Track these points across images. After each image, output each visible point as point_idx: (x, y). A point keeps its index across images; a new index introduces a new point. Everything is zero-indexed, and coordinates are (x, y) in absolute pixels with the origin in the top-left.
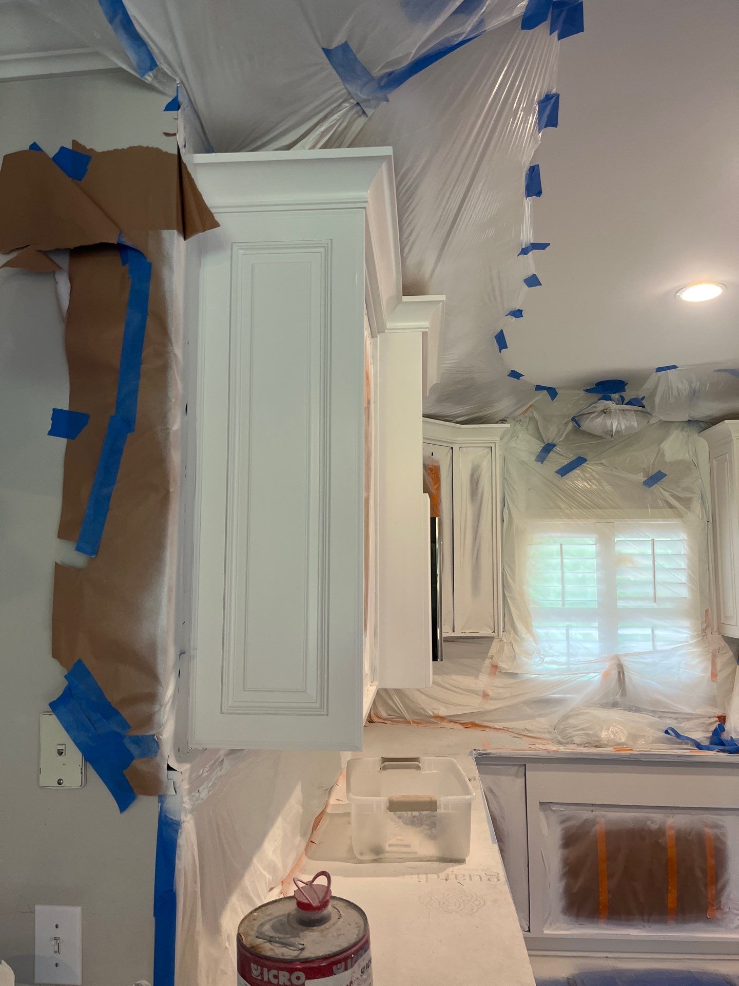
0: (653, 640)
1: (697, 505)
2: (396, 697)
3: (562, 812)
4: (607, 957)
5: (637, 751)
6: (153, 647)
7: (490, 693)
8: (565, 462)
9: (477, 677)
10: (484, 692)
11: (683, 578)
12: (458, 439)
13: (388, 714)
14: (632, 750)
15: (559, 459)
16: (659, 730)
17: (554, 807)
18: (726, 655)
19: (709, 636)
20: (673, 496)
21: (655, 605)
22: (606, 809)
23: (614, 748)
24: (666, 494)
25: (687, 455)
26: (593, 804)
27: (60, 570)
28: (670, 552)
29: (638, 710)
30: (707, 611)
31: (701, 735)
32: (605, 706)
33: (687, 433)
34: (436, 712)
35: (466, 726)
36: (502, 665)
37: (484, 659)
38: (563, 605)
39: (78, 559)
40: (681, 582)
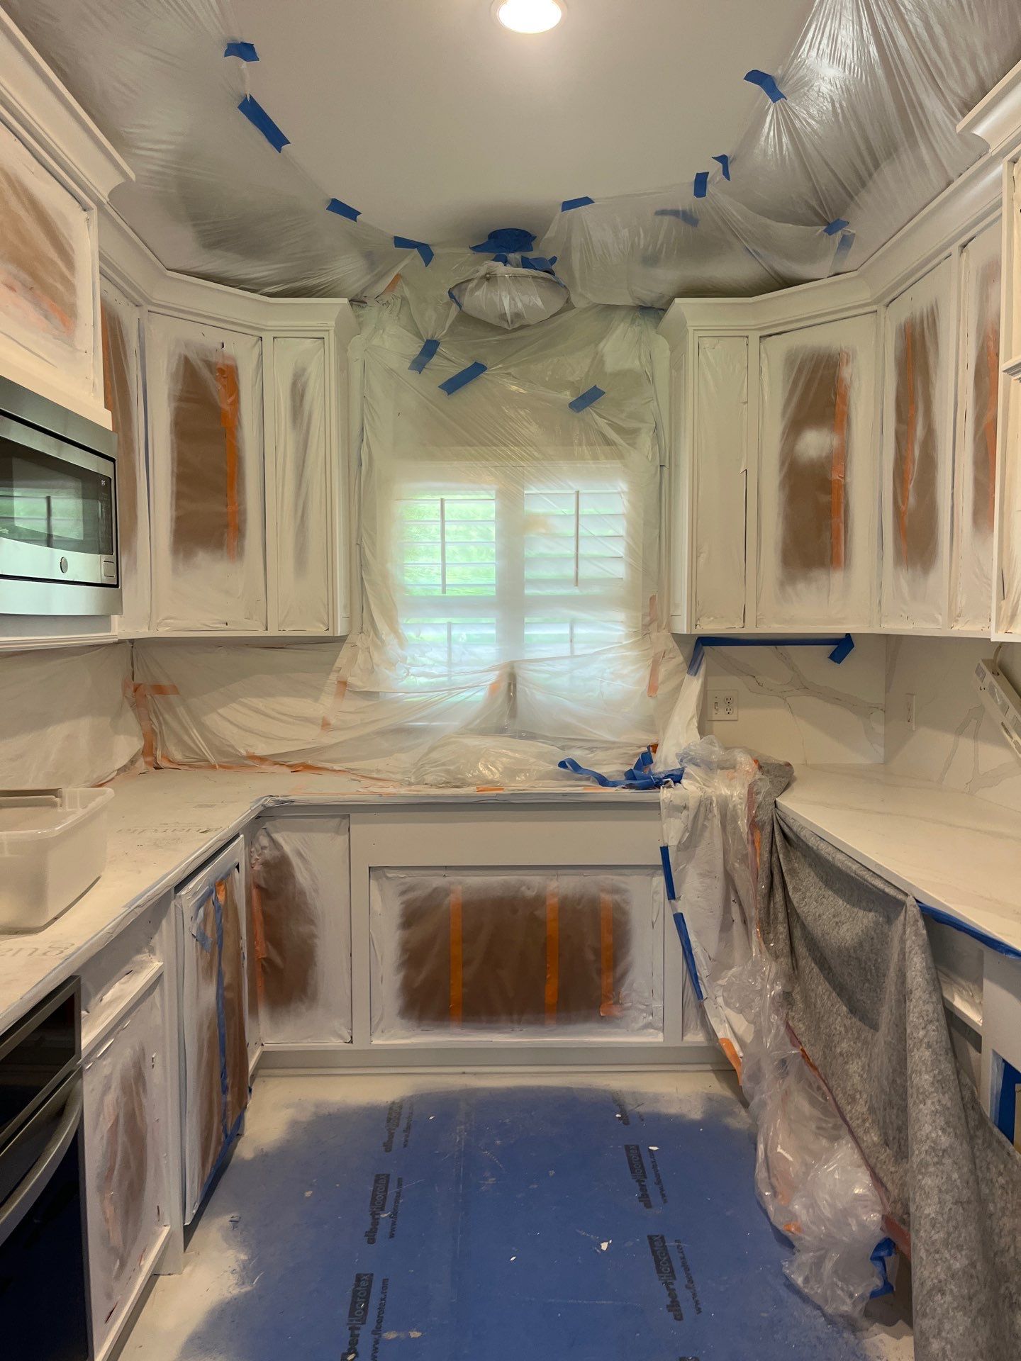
0: (571, 641)
1: (645, 440)
2: (195, 731)
3: (403, 880)
4: (464, 1073)
5: (509, 790)
7: (333, 722)
8: (454, 371)
9: (316, 699)
10: (324, 719)
11: (619, 549)
12: (270, 323)
13: (185, 755)
14: (503, 789)
15: (448, 363)
16: (551, 762)
17: (389, 873)
18: (674, 660)
19: (654, 635)
20: (613, 426)
21: (576, 591)
22: (465, 872)
23: (478, 788)
24: (602, 423)
25: (637, 362)
26: (446, 867)
28: (603, 511)
29: (532, 736)
30: (652, 599)
31: (613, 768)
32: (483, 732)
33: (639, 328)
34: (251, 750)
35: (296, 769)
36: (354, 681)
37: (329, 674)
38: (444, 591)
40: (615, 555)
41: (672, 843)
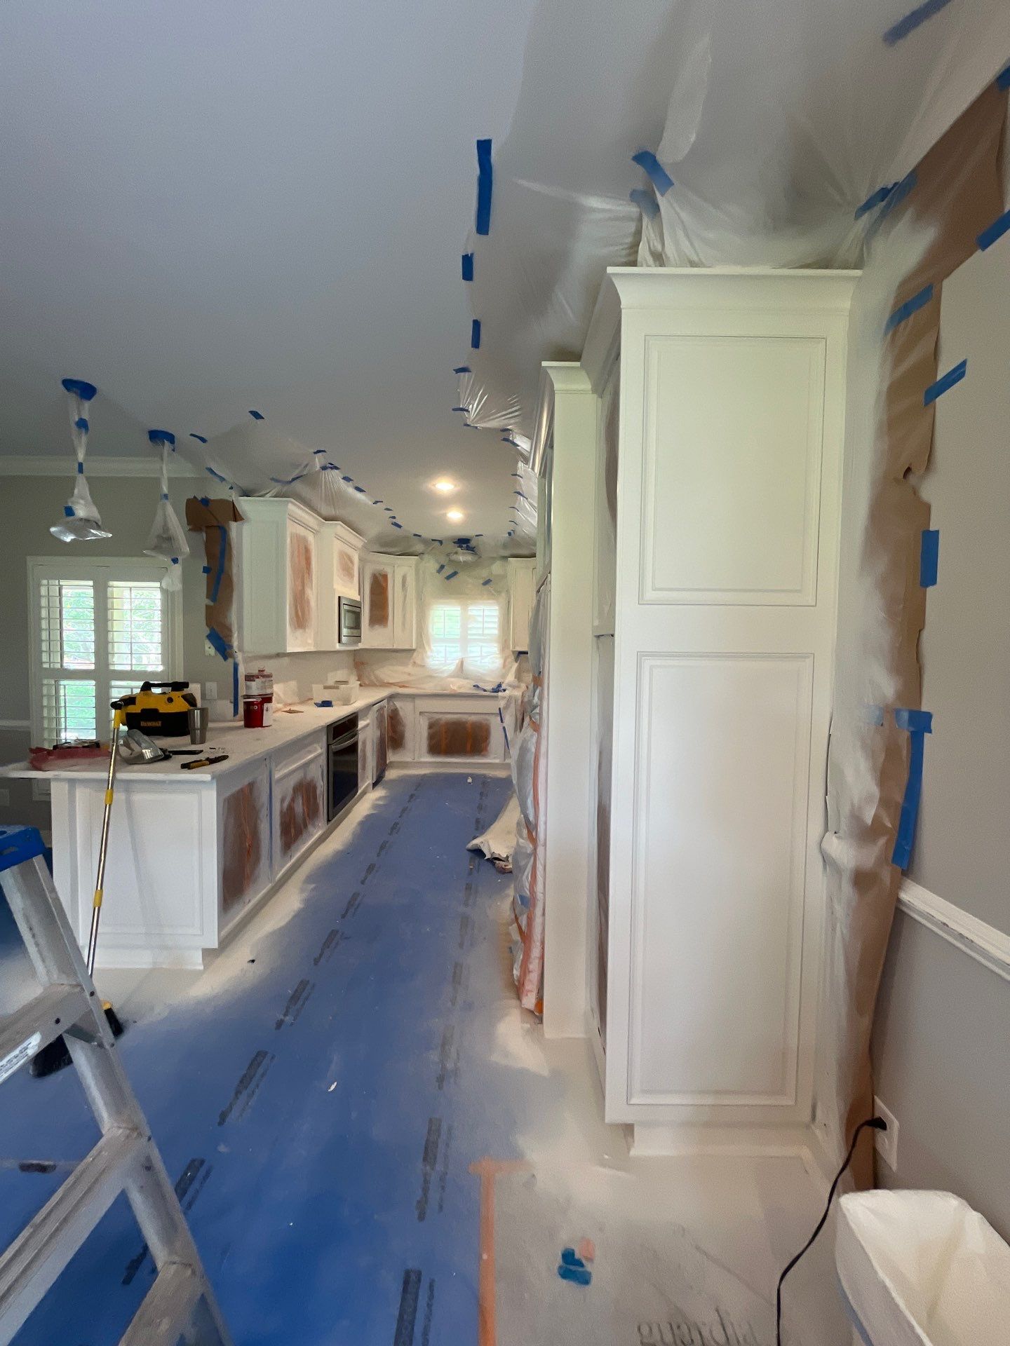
0: (481, 652)
1: (502, 594)
3: (429, 716)
5: (459, 692)
6: (231, 625)
7: (411, 673)
8: (449, 574)
9: (407, 667)
10: (409, 673)
12: (396, 563)
13: (370, 681)
15: (448, 571)
16: (471, 685)
17: (425, 714)
18: (511, 658)
19: (506, 651)
20: (495, 590)
21: (483, 637)
22: (446, 714)
24: (491, 589)
25: (501, 573)
26: (441, 712)
27: (207, 607)
28: (491, 614)
29: (467, 679)
30: (506, 640)
31: (489, 687)
32: (452, 677)
34: (387, 681)
35: (399, 685)
36: (417, 661)
37: (411, 660)
38: (444, 636)
39: (212, 604)
40: (495, 627)
41: (502, 707)
